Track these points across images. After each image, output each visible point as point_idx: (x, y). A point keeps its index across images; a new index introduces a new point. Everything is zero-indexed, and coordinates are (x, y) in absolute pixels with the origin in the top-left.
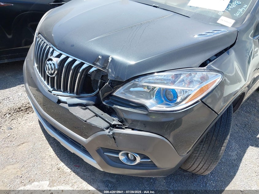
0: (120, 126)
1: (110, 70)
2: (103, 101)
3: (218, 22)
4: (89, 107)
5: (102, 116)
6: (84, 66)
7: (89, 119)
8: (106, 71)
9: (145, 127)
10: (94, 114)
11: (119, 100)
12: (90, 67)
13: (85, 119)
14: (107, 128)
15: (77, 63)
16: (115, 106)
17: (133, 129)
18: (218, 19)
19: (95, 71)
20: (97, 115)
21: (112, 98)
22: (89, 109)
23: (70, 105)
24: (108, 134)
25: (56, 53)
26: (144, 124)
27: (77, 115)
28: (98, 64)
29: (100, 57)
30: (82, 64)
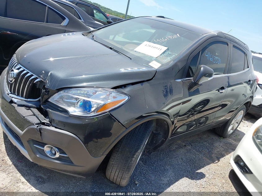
0: (47, 124)
1: (47, 81)
2: (42, 105)
3: (149, 64)
4: (32, 109)
5: (38, 116)
6: (33, 77)
7: (27, 116)
8: (45, 82)
9: (65, 126)
10: (33, 114)
11: (52, 105)
12: (36, 78)
13: (24, 116)
14: (37, 124)
15: (29, 74)
16: (48, 109)
17: (56, 128)
18: (150, 62)
19: (39, 81)
20: (34, 115)
21: (48, 103)
22: (31, 110)
23: (19, 105)
24: (36, 127)
25: (18, 67)
26: (64, 125)
27: (20, 112)
28: (41, 76)
29: (43, 72)
30: (32, 75)
